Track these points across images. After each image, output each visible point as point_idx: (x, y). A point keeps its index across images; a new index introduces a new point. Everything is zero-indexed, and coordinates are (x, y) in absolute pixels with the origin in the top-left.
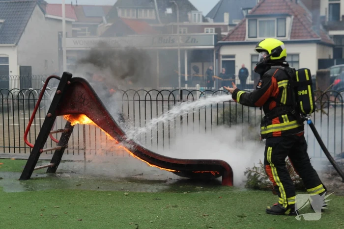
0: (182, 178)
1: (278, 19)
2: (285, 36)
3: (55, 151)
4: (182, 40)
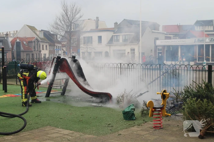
3: (63, 86)
4: (209, 40)
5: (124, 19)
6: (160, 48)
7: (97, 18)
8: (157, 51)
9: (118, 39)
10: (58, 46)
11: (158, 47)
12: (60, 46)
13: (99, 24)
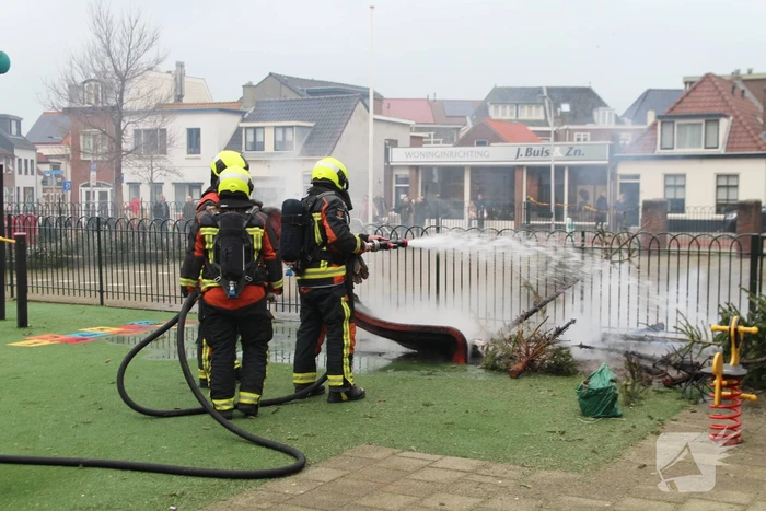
0: (411, 351)
1: (706, 122)
2: (717, 147)
4: (561, 151)
5: (271, 74)
6: (405, 173)
7: (180, 65)
8: (394, 185)
9: (260, 139)
10: (26, 161)
11: (396, 172)
12: (32, 161)
13: (186, 86)
